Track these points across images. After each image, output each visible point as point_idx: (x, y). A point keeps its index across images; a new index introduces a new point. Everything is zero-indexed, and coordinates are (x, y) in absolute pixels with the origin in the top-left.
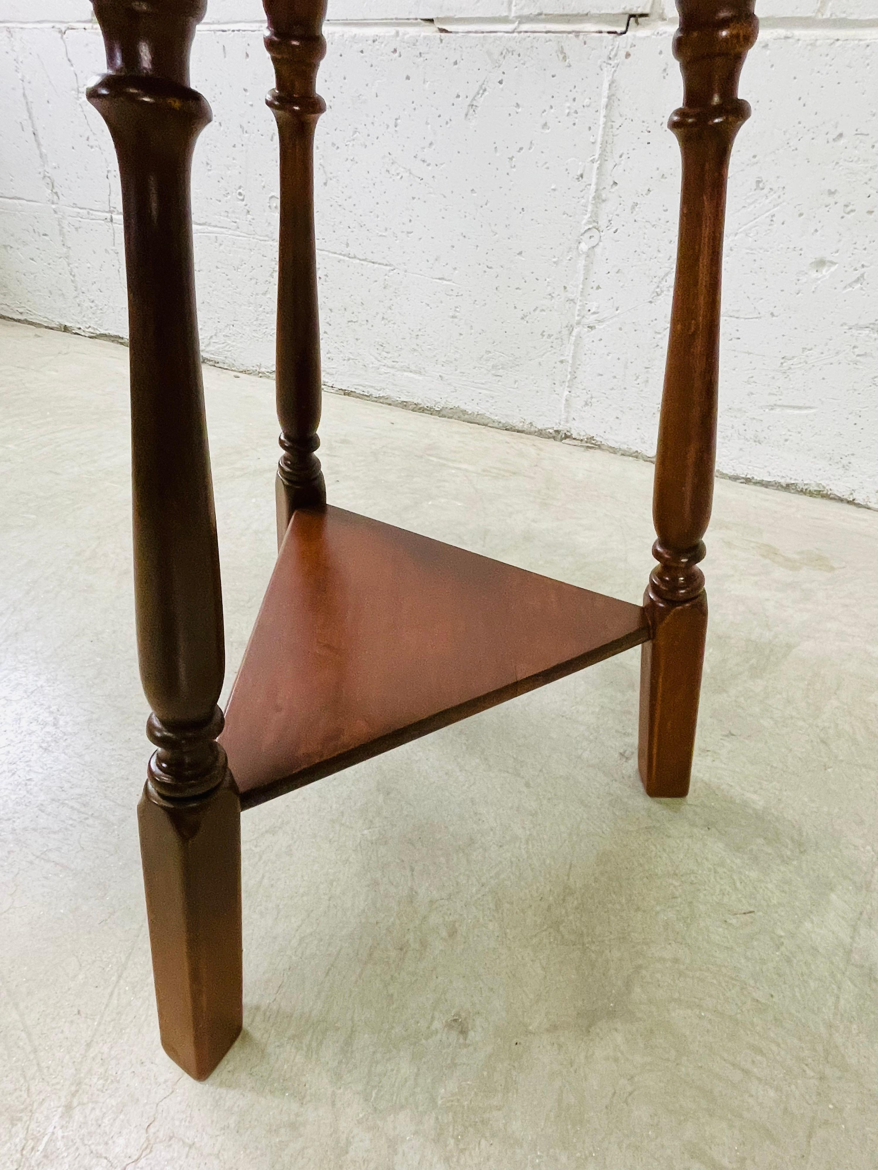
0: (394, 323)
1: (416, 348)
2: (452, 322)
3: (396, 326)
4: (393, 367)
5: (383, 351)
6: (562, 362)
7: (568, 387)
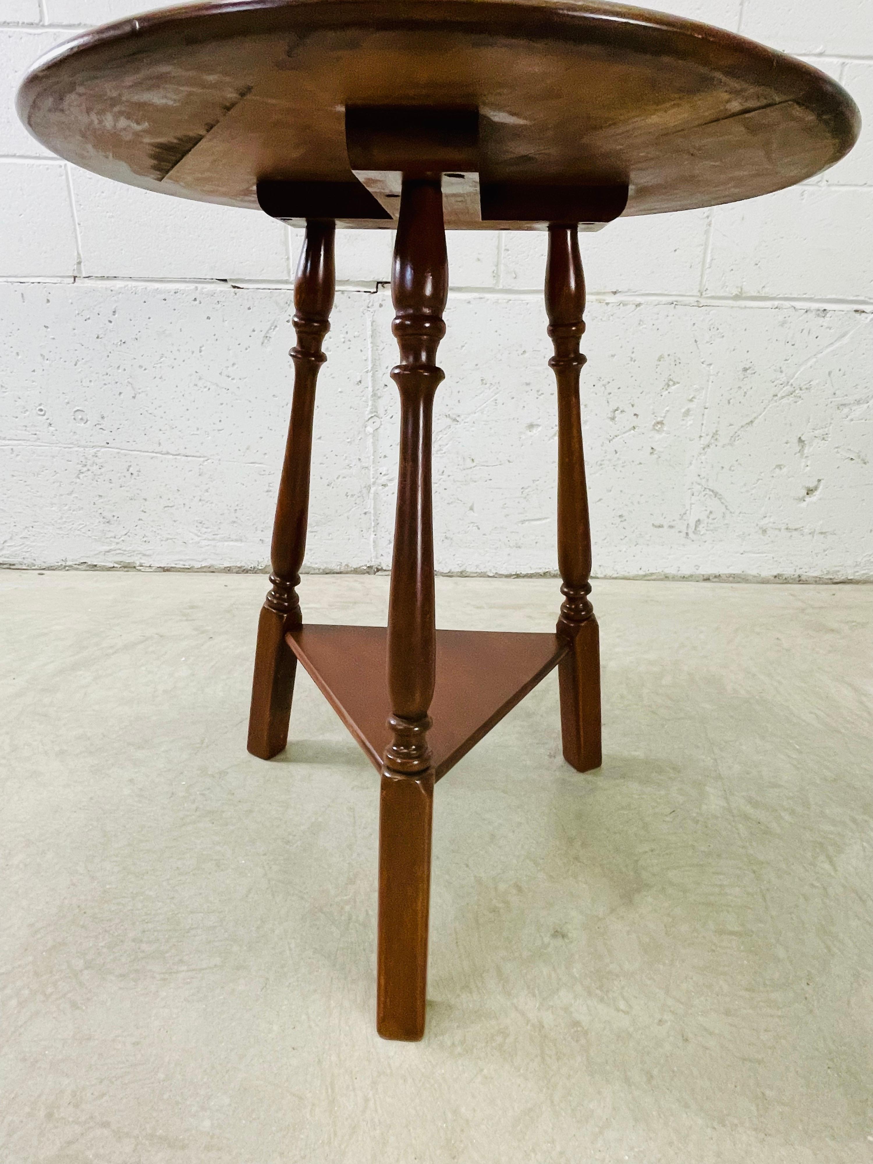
0: (212, 503)
1: (236, 520)
2: (267, 495)
3: (213, 505)
4: (214, 539)
5: (202, 527)
6: (365, 513)
7: (374, 531)
